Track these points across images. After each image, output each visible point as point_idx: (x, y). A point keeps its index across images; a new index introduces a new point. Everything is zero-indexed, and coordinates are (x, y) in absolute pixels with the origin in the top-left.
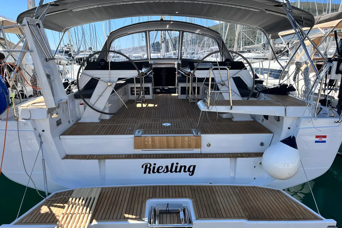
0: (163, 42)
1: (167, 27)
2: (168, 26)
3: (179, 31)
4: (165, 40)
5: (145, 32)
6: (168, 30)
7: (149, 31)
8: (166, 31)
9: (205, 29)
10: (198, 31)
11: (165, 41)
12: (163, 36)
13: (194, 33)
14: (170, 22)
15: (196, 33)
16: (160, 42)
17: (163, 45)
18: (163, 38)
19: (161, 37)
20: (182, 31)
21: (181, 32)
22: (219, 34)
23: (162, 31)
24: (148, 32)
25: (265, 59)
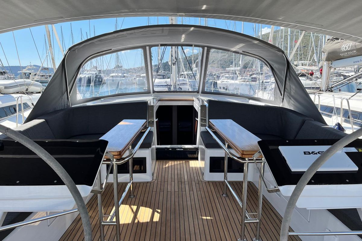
0: (174, 64)
1: (183, 40)
2: (183, 36)
3: (203, 47)
4: (176, 61)
5: (144, 48)
6: (182, 45)
7: (151, 46)
8: (180, 47)
9: (256, 42)
10: (237, 47)
11: (177, 63)
12: (174, 55)
13: (228, 50)
14: (188, 28)
15: (231, 51)
16: (170, 63)
17: (174, 68)
18: (174, 58)
19: (172, 56)
20: (208, 47)
21: (206, 48)
22: (283, 52)
23: (174, 47)
24: (147, 48)
25: (316, 88)
